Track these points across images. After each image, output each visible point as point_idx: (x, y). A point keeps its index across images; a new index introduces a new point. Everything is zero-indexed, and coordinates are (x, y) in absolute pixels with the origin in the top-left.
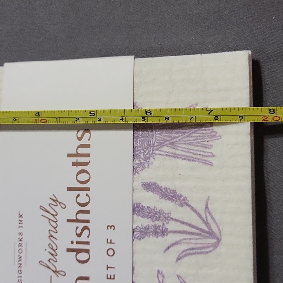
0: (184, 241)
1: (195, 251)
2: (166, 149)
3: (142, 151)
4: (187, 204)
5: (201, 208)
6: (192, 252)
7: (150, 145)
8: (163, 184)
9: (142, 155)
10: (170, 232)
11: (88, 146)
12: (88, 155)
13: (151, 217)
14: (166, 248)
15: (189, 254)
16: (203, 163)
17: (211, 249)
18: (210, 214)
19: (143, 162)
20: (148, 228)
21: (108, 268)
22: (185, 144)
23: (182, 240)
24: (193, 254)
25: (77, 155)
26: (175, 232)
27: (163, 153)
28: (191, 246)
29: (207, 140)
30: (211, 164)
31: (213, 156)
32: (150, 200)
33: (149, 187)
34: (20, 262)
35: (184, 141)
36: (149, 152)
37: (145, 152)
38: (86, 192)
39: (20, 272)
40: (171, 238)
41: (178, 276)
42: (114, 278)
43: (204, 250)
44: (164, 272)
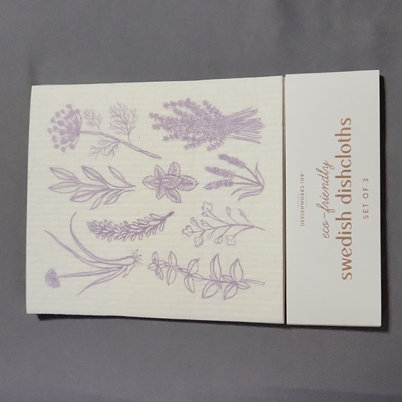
0: (243, 189)
1: (248, 194)
2: (233, 134)
4: (245, 167)
5: (253, 169)
7: (223, 132)
8: (230, 155)
10: (234, 183)
13: (224, 175)
14: (232, 193)
15: (246, 196)
16: (254, 142)
17: (259, 192)
18: (258, 172)
19: (219, 142)
20: (222, 182)
22: (244, 131)
23: (241, 188)
24: (248, 196)
26: (237, 183)
27: (231, 137)
28: (246, 191)
29: (257, 128)
30: (259, 143)
32: (224, 165)
33: (222, 157)
35: (244, 129)
36: (223, 136)
37: (220, 136)
40: (235, 187)
41: (239, 210)
43: (254, 194)
44: (230, 207)
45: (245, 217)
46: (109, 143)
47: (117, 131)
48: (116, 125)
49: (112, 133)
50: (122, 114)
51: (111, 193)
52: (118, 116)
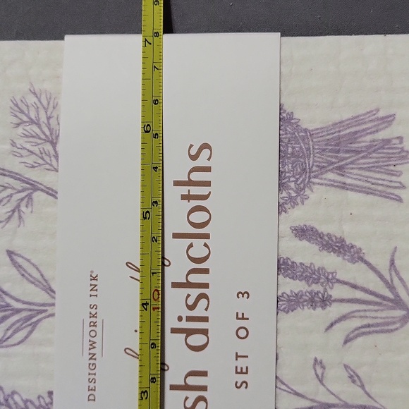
0: (356, 314)
1: (372, 329)
2: (331, 176)
3: (292, 179)
4: (362, 259)
5: (383, 265)
6: (368, 330)
7: (304, 170)
8: (323, 228)
9: (292, 185)
10: (335, 301)
11: (208, 169)
12: (208, 184)
13: (307, 279)
14: (328, 324)
15: (363, 334)
16: (387, 197)
17: (398, 325)
18: (397, 273)
19: (294, 194)
20: (302, 296)
21: (237, 356)
22: (360, 169)
23: (353, 312)
24: (370, 333)
25: (190, 183)
26: (342, 301)
27: (326, 182)
28: (366, 322)
29: (394, 163)
30: (400, 200)
31: (403, 187)
32: (305, 253)
33: (303, 233)
34: (92, 351)
35: (359, 164)
36: (304, 180)
37: (297, 179)
38: (203, 241)
39: (93, 367)
40: (335, 310)
41: (346, 367)
42: (247, 373)
43: (386, 328)
44: (324, 361)
45: (362, 387)
46: (9, 191)
47: (31, 160)
48: (28, 146)
49: (14, 165)
50: (43, 118)
51: (16, 318)
52: (32, 122)
